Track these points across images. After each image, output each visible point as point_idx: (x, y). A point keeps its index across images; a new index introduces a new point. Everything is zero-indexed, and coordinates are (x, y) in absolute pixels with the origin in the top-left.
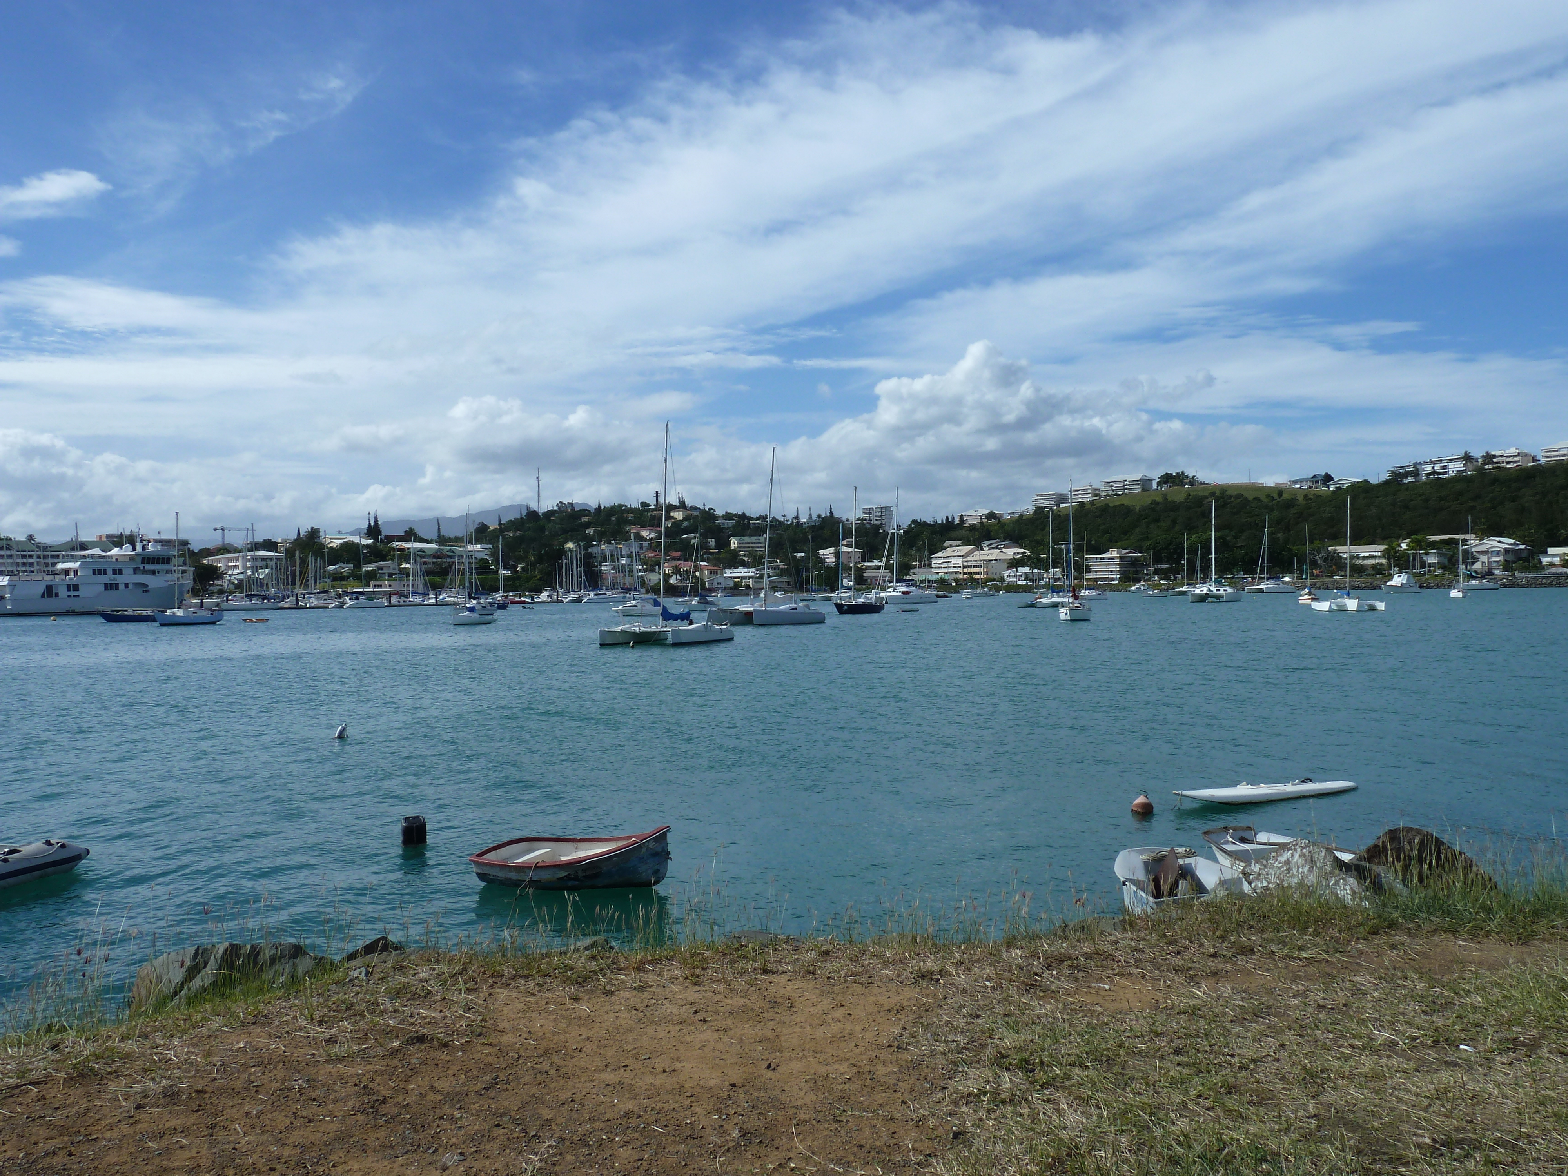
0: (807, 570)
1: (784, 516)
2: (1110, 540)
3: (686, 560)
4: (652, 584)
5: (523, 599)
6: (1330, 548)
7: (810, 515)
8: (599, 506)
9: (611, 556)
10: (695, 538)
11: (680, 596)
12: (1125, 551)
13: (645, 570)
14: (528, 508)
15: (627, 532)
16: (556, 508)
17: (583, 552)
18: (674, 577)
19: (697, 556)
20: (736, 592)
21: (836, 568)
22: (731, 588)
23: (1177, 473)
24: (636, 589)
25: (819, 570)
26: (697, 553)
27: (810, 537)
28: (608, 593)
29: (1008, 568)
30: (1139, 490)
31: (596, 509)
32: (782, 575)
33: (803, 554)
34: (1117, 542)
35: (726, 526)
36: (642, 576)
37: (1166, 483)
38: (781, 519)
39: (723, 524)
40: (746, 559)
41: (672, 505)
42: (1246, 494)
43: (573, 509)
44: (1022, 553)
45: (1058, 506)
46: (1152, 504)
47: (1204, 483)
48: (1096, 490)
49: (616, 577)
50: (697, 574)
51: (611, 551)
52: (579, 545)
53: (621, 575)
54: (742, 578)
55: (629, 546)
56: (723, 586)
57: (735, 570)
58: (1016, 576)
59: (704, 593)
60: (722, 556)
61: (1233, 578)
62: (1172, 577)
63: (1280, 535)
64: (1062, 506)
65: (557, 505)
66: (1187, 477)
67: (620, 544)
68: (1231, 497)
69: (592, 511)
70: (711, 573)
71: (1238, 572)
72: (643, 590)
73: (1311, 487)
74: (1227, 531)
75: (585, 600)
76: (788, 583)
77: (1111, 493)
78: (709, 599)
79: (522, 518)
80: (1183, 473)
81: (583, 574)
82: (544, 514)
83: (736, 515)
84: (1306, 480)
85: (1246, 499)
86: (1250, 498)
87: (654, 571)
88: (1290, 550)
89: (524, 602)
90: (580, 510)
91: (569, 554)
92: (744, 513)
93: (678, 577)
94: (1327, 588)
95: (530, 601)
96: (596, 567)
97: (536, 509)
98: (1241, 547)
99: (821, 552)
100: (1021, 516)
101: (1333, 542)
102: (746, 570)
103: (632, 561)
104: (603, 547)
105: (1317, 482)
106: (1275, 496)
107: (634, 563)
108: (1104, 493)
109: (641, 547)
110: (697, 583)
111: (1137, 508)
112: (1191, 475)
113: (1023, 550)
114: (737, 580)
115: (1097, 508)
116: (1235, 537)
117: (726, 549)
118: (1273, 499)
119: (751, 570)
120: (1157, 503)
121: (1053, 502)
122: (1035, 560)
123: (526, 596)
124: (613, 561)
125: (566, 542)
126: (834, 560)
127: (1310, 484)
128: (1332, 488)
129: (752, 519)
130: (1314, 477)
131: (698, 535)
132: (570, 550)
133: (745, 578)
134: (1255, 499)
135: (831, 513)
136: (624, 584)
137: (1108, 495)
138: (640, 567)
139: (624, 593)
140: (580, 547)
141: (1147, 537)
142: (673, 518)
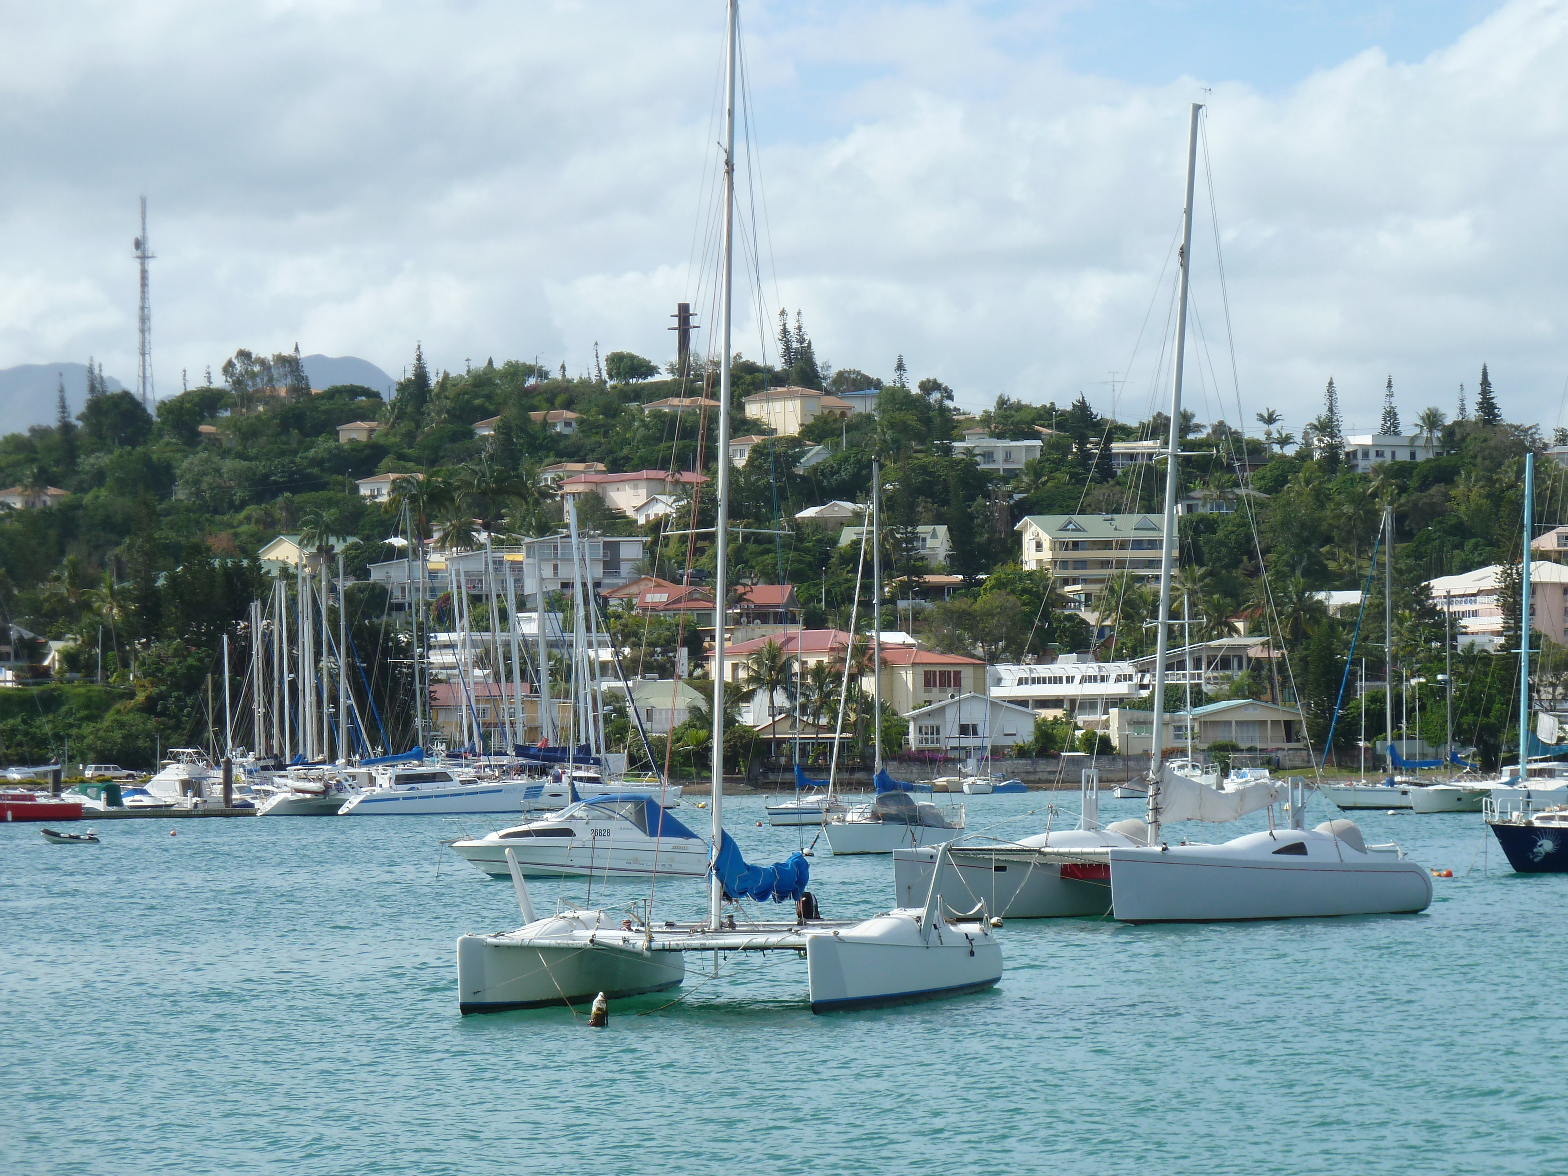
0: (1376, 671)
1: (1270, 419)
3: (815, 622)
4: (659, 729)
5: (69, 797)
7: (1391, 415)
8: (421, 376)
9: (476, 599)
10: (857, 519)
11: (788, 787)
13: (627, 670)
14: (95, 383)
15: (545, 494)
16: (220, 382)
17: (344, 584)
18: (762, 698)
19: (866, 605)
20: (1044, 766)
21: (1510, 663)
22: (1022, 752)
24: (584, 756)
25: (1427, 670)
26: (867, 588)
27: (1386, 519)
28: (462, 772)
31: (403, 387)
32: (1254, 694)
33: (1354, 597)
35: (1000, 465)
36: (613, 698)
38: (1254, 431)
39: (988, 456)
40: (1091, 617)
41: (750, 368)
43: (300, 388)
49: (494, 700)
50: (869, 684)
51: (474, 580)
52: (326, 552)
53: (520, 689)
54: (1073, 705)
55: (557, 558)
56: (987, 739)
57: (1042, 670)
59: (897, 772)
60: (985, 600)
65: (228, 368)
67: (515, 545)
69: (389, 396)
70: (929, 680)
72: (619, 760)
75: (352, 802)
76: (1290, 729)
78: (921, 800)
79: (66, 428)
81: (344, 684)
82: (166, 408)
83: (1047, 414)
87: (666, 671)
89: (74, 813)
90: (333, 394)
91: (281, 592)
92: (1082, 409)
93: (780, 698)
95: (100, 805)
96: (405, 651)
97: (133, 387)
99: (1441, 586)
102: (1092, 668)
103: (567, 626)
104: (436, 560)
107: (579, 635)
109: (611, 564)
110: (863, 727)
114: (1049, 714)
117: (1001, 571)
119: (1114, 668)
123: (84, 785)
124: (480, 624)
125: (265, 539)
126: (1497, 621)
129: (1126, 433)
131: (871, 508)
132: (287, 574)
133: (1089, 704)
135: (1488, 406)
136: (533, 730)
138: (606, 655)
139: (532, 771)
140: (331, 558)
142: (755, 426)
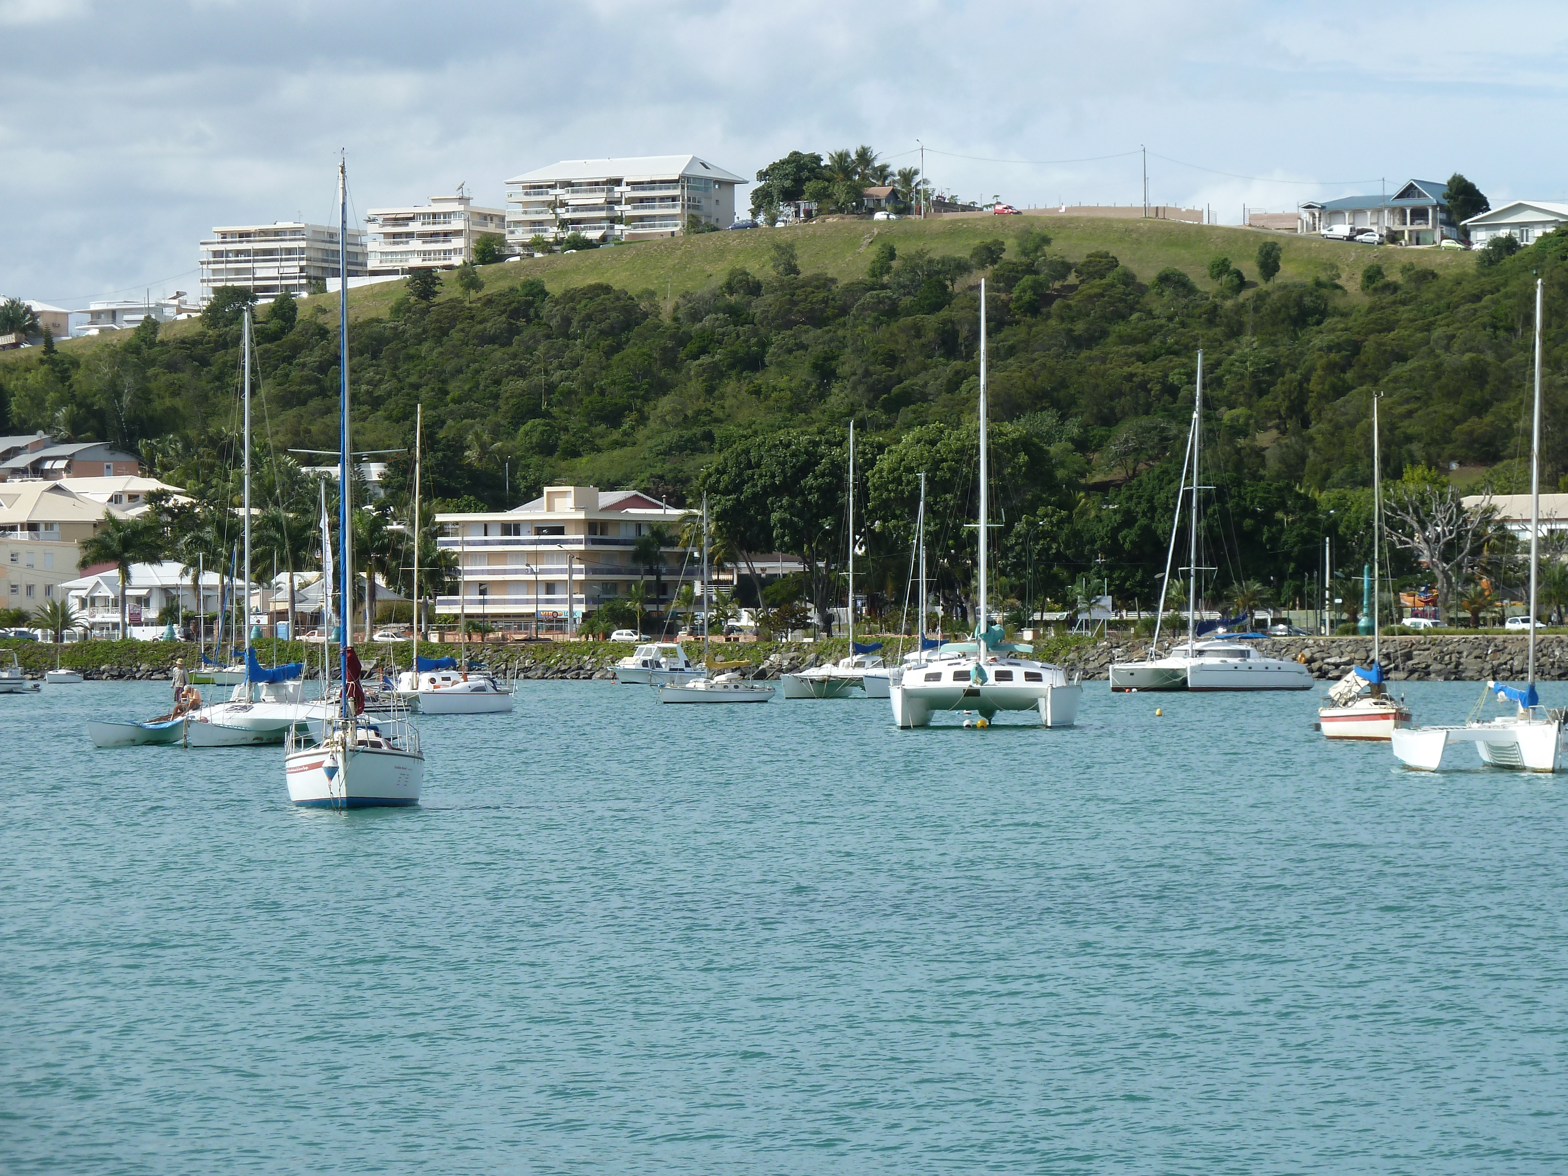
2: (547, 449)
6: (1469, 502)
12: (608, 498)
23: (842, 157)
29: (85, 567)
30: (677, 228)
34: (574, 453)
37: (791, 196)
42: (1127, 260)
44: (154, 497)
45: (317, 284)
46: (730, 288)
47: (950, 206)
48: (486, 217)
58: (120, 602)
61: (1070, 622)
62: (814, 617)
63: (1265, 439)
64: (333, 285)
66: (882, 173)
68: (1063, 268)
71: (1091, 596)
73: (1394, 237)
74: (1047, 419)
77: (551, 233)
80: (864, 156)
84: (1376, 206)
85: (1128, 279)
86: (1147, 275)
88: (1309, 505)
94: (1456, 674)
98: (1103, 487)
100: (150, 326)
101: (1479, 473)
105: (1419, 214)
106: (1250, 269)
108: (523, 235)
111: (667, 307)
112: (895, 168)
113: (152, 485)
115: (489, 302)
116: (1082, 445)
118: (1242, 284)
120: (755, 289)
121: (292, 268)
122: (209, 533)
127: (1389, 222)
128: (1481, 240)
130: (1409, 191)
134: (1165, 279)
137: (538, 244)
141: (709, 437)
